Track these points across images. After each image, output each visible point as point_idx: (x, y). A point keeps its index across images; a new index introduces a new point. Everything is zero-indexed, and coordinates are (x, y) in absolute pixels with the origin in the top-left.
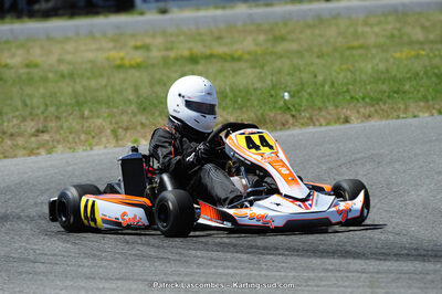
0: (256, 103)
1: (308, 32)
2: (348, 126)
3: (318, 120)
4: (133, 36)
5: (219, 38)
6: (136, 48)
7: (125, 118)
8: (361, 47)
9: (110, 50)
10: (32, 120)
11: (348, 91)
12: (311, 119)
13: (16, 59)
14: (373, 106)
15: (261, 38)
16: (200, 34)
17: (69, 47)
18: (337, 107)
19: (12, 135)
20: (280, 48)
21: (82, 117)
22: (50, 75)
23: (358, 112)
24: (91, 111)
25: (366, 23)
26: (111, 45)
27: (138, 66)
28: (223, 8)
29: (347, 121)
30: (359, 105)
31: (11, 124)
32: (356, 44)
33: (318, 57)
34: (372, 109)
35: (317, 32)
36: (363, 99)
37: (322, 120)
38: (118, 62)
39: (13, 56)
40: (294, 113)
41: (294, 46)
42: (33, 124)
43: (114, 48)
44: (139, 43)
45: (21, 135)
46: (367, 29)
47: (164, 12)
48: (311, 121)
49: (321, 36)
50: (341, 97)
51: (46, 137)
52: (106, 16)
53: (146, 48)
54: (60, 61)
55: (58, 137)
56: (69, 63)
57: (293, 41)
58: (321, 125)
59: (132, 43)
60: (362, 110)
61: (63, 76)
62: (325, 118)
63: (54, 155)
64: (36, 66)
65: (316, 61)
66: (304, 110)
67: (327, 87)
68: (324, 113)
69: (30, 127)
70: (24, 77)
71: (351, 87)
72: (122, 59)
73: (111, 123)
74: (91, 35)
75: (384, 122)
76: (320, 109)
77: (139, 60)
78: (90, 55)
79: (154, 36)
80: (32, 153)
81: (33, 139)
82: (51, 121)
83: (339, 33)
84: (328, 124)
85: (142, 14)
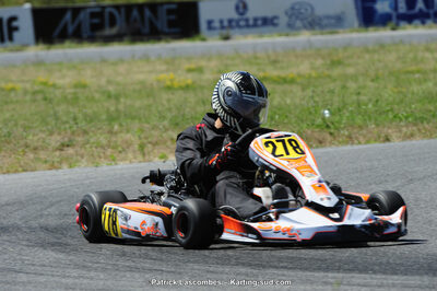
0: (293, 120)
1: (367, 56)
2: (387, 144)
3: (357, 138)
4: (189, 59)
5: (274, 62)
6: (190, 70)
7: (155, 133)
8: (418, 72)
9: (162, 72)
10: (59, 134)
11: (392, 110)
12: (350, 137)
13: (65, 80)
14: (415, 125)
15: (319, 62)
16: (256, 58)
17: (122, 69)
18: (377, 125)
19: (35, 149)
20: (336, 72)
21: (111, 132)
22: (97, 96)
23: (400, 131)
24: (121, 125)
25: (428, 49)
26: (164, 67)
27: (187, 88)
28: (287, 35)
29: (387, 139)
30: (402, 124)
31: (36, 138)
32: (414, 68)
33: (373, 81)
34: (415, 128)
35: (376, 57)
36: (406, 118)
37: (361, 139)
38: (169, 83)
39: (64, 77)
40: (332, 131)
41: (351, 70)
42: (59, 138)
43: (167, 71)
44: (193, 66)
45: (44, 148)
46: (428, 55)
47: (227, 38)
48: (350, 139)
49: (380, 61)
50: (384, 116)
51: (70, 151)
52: (167, 41)
53: (200, 70)
54: (109, 82)
55: (83, 151)
56: (118, 84)
57: (349, 65)
58: (360, 143)
59: (187, 66)
60: (404, 129)
61: (109, 97)
62: (365, 136)
63: (76, 169)
64: (84, 86)
65: (370, 84)
66: (343, 129)
67: (370, 106)
68: (364, 132)
69: (55, 140)
70: (69, 97)
71: (396, 107)
72: (172, 80)
73: (140, 138)
74: (146, 58)
75: (426, 141)
76: (361, 127)
77: (189, 82)
78: (141, 77)
79: (209, 59)
80: (53, 167)
81: (57, 153)
82: (79, 135)
83: (399, 58)
84: (368, 142)
85: (204, 40)
